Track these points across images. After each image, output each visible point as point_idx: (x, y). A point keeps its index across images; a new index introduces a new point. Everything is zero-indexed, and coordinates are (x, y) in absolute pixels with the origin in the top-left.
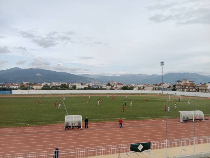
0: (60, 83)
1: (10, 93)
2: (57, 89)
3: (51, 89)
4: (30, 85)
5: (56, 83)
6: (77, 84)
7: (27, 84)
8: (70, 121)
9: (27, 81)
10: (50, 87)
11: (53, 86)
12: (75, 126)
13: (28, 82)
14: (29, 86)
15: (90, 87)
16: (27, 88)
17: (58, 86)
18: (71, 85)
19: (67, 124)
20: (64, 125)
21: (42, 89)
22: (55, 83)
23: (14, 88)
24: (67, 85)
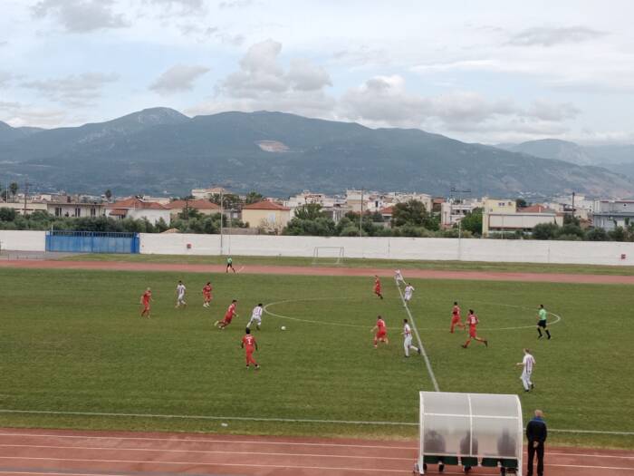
0: (391, 195)
1: (128, 249)
2: (371, 232)
3: (337, 232)
4: (226, 206)
5: (366, 197)
6: (490, 205)
7: (215, 200)
8: (451, 428)
9: (214, 186)
10: (336, 220)
11: (352, 216)
12: (480, 456)
13: (218, 191)
14: (221, 211)
15: (577, 222)
16: (214, 224)
17: (377, 217)
18: (457, 207)
19: (434, 441)
20: (417, 444)
21: (293, 229)
22: (359, 197)
23: (147, 223)
24: (429, 208)
